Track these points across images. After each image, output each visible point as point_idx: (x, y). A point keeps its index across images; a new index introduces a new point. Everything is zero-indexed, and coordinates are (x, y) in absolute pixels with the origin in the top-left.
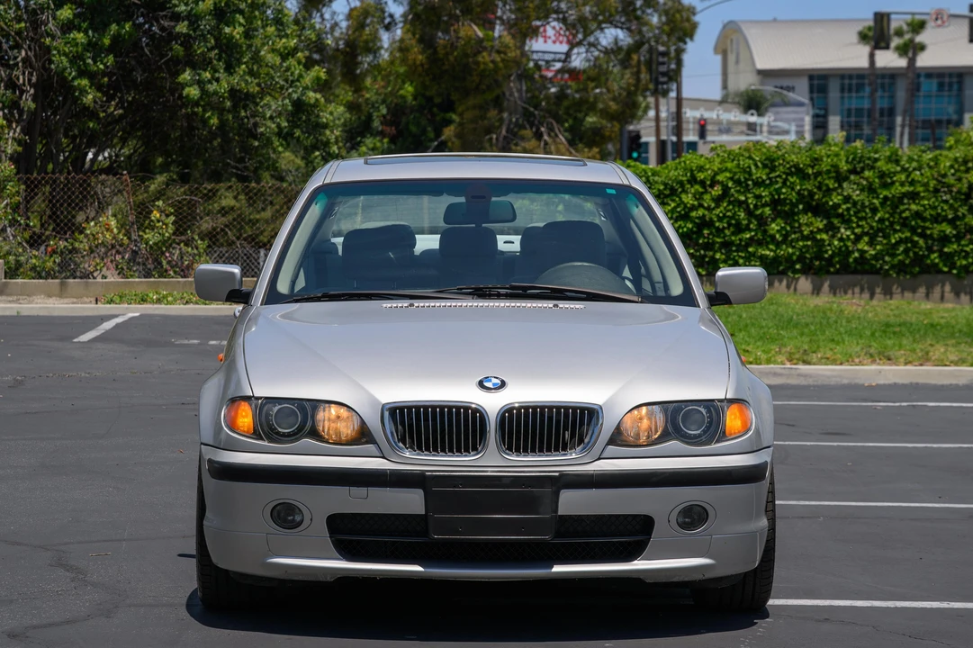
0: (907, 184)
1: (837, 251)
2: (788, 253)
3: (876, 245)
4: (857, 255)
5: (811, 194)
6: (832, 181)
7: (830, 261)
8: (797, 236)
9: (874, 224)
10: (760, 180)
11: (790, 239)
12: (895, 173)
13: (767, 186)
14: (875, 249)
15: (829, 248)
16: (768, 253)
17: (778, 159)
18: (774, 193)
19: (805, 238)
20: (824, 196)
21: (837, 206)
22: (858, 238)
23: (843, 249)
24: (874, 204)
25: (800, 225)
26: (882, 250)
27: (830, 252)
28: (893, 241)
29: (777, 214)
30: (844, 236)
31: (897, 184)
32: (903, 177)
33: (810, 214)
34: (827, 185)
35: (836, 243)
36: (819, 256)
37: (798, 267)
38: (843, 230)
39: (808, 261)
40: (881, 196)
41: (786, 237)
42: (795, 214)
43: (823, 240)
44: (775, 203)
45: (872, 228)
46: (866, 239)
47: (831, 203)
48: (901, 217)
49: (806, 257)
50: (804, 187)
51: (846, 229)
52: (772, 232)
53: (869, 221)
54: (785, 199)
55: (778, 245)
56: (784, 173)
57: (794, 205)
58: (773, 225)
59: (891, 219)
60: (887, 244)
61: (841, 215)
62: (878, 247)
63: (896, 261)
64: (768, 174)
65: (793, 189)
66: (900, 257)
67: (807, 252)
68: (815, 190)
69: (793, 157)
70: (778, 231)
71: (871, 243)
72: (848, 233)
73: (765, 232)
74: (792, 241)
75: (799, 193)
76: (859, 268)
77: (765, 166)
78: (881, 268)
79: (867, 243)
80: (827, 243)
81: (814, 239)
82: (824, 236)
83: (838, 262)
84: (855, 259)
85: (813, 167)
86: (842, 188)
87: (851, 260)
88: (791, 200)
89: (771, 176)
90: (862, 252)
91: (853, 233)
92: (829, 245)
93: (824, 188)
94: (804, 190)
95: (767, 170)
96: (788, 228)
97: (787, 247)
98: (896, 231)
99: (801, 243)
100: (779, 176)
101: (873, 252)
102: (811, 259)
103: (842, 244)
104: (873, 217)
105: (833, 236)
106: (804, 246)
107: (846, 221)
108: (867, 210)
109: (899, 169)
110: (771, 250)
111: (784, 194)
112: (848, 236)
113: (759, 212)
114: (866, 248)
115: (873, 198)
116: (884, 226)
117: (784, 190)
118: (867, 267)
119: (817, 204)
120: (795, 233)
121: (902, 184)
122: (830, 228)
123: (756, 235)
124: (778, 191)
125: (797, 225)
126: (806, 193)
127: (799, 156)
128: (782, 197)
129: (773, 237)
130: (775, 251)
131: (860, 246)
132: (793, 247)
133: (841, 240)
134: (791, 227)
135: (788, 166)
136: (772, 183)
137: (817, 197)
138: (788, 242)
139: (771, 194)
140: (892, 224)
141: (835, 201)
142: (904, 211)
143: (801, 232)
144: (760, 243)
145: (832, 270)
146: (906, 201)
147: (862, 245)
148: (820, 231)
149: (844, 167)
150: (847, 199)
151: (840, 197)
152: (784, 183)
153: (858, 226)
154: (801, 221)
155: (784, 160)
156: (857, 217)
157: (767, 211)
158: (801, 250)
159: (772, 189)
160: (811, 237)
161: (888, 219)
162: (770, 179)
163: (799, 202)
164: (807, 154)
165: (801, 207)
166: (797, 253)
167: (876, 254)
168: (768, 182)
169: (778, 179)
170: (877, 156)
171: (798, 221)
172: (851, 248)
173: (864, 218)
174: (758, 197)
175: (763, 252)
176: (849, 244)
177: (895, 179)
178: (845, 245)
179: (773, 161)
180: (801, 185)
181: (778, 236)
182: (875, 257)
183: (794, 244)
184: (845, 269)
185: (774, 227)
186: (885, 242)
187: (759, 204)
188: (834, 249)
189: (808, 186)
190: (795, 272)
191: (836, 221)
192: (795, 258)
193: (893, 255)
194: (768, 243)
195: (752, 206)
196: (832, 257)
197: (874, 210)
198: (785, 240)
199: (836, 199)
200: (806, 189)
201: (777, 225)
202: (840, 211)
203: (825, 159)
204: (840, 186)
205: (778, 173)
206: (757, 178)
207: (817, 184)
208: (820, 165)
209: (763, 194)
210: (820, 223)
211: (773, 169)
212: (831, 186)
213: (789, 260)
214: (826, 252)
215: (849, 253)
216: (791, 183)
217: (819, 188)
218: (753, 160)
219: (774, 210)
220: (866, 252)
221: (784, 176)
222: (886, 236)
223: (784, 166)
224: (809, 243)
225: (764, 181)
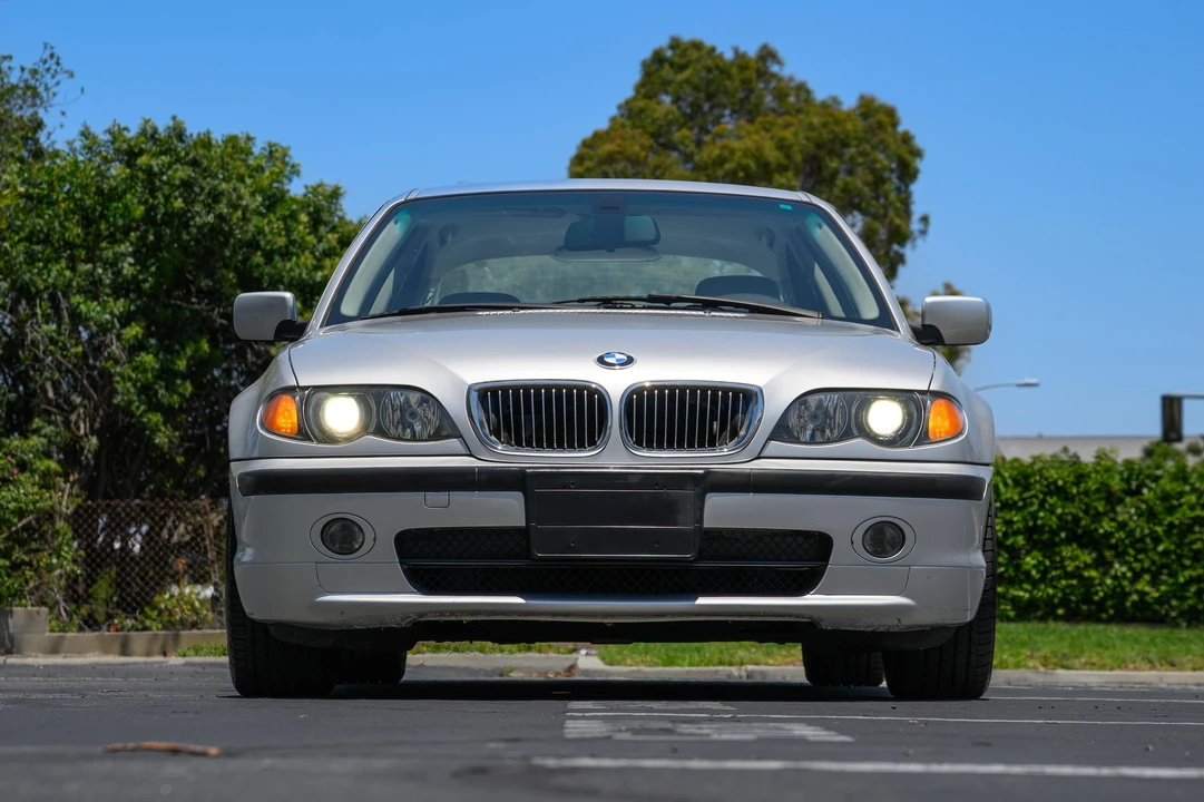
0: (1199, 507)
1: (1110, 592)
2: (1048, 595)
3: (1160, 585)
4: (1135, 597)
5: (1076, 520)
6: (1103, 503)
7: (1101, 605)
8: (1058, 572)
9: (1156, 558)
10: (1010, 502)
11: (1050, 576)
12: (1181, 494)
13: (1019, 509)
14: (1158, 590)
15: (1099, 588)
16: (1021, 593)
17: (1034, 474)
18: (1028, 517)
19: (1068, 575)
20: (1093, 522)
21: (1108, 535)
22: (1137, 577)
23: (1118, 590)
24: (1156, 532)
25: (1063, 559)
26: (1167, 592)
27: (1101, 594)
28: (1182, 580)
29: (1033, 544)
30: (1119, 574)
31: (1185, 507)
32: (1193, 498)
33: (1075, 546)
34: (1096, 509)
35: (1109, 581)
36: (1087, 599)
37: (1060, 612)
38: (1117, 566)
39: (1073, 605)
40: (1166, 522)
41: (1044, 573)
42: (1056, 545)
43: (1092, 579)
44: (1030, 532)
45: (1153, 563)
46: (1147, 577)
47: (1101, 531)
48: (1191, 550)
49: (1071, 601)
50: (1067, 511)
51: (1121, 565)
52: (1027, 567)
53: (1151, 554)
54: (1043, 525)
55: (1035, 584)
56: (1042, 492)
57: (1054, 533)
58: (1028, 559)
59: (1179, 551)
60: (1173, 584)
61: (1114, 547)
62: (1163, 588)
63: (1185, 606)
64: (1021, 494)
65: (1052, 512)
66: (1191, 602)
67: (1072, 594)
68: (1081, 514)
69: (1053, 472)
70: (1034, 566)
71: (1154, 583)
72: (1124, 569)
73: (1018, 567)
74: (1053, 578)
75: (1060, 517)
76: (1138, 614)
77: (1016, 483)
78: (1167, 614)
79: (1148, 583)
80: (1097, 581)
81: (1081, 578)
82: (1093, 573)
83: (1112, 607)
84: (1134, 603)
85: (1077, 484)
86: (1115, 512)
87: (1128, 604)
88: (1050, 527)
89: (1026, 495)
90: (1142, 594)
91: (1131, 569)
92: (1100, 585)
93: (1092, 512)
94: (1067, 514)
95: (1019, 489)
96: (1047, 563)
97: (1046, 587)
98: (1185, 567)
99: (1064, 582)
100: (1035, 496)
101: (1156, 595)
102: (1077, 603)
103: (1116, 583)
104: (1155, 549)
105: (1105, 574)
106: (1068, 586)
107: (1121, 555)
108: (1148, 540)
109: (1187, 488)
110: (1026, 591)
111: (1042, 519)
112: (1124, 574)
113: (1009, 542)
114: (1147, 589)
115: (1155, 524)
116: (1169, 561)
117: (1041, 514)
118: (1148, 614)
119: (1085, 532)
120: (1056, 569)
121: (1192, 508)
122: (1101, 564)
123: (1006, 571)
124: (1034, 516)
125: (1058, 559)
126: (1069, 518)
127: (1060, 471)
128: (1039, 522)
129: (1027, 574)
130: (1030, 592)
131: (1139, 586)
132: (1055, 587)
133: (1115, 578)
134: (1052, 562)
135: (1045, 483)
136: (1024, 507)
137: (1083, 523)
138: (1047, 581)
139: (1024, 519)
140: (1180, 557)
141: (1107, 528)
142: (1194, 542)
143: (1064, 567)
144: (1012, 582)
145: (1104, 616)
146: (1197, 529)
147: (1142, 586)
148: (1087, 566)
149: (1116, 484)
150: (1122, 526)
151: (1113, 524)
152: (1042, 505)
153: (1137, 560)
154: (1064, 554)
155: (1041, 477)
156: (1135, 549)
157: (1020, 540)
158: (1063, 590)
159: (1025, 512)
160: (1077, 574)
161: (1175, 552)
162: (1023, 500)
163: (1061, 528)
164: (1071, 469)
165: (1063, 535)
166: (1060, 595)
167: (1161, 597)
168: (1020, 504)
169: (1034, 500)
170: (1159, 472)
171: (1059, 553)
172: (1127, 589)
173: (1144, 551)
174: (1009, 523)
175: (1016, 593)
176: (1125, 583)
177: (1183, 500)
178: (1120, 585)
179: (1027, 477)
180: (1063, 507)
181: (1034, 572)
182: (1159, 601)
183: (1055, 583)
184: (1123, 617)
185: (1029, 561)
186: (1171, 581)
187: (1010, 530)
188: (1106, 589)
189: (1072, 509)
190: (1057, 618)
191: (1108, 554)
192: (1056, 600)
193: (1182, 599)
194: (1021, 582)
195: (1000, 534)
196: (1104, 599)
197: (1157, 540)
198: (1043, 579)
199: (1106, 526)
200: (1071, 513)
201: (1033, 559)
202: (1113, 541)
203: (1093, 475)
204: (1113, 510)
205: (1033, 492)
206: (1007, 499)
207: (1083, 507)
208: (1087, 483)
209: (1015, 519)
210: (1087, 557)
211: (1027, 488)
212: (1101, 509)
213: (1049, 603)
214: (1097, 593)
215: (1125, 595)
216: (1050, 505)
217: (1086, 512)
218: (1003, 477)
219: (1028, 539)
220: (1146, 594)
221: (1041, 496)
222: (1173, 574)
223: (1041, 484)
224: (1074, 582)
225: (1015, 503)
